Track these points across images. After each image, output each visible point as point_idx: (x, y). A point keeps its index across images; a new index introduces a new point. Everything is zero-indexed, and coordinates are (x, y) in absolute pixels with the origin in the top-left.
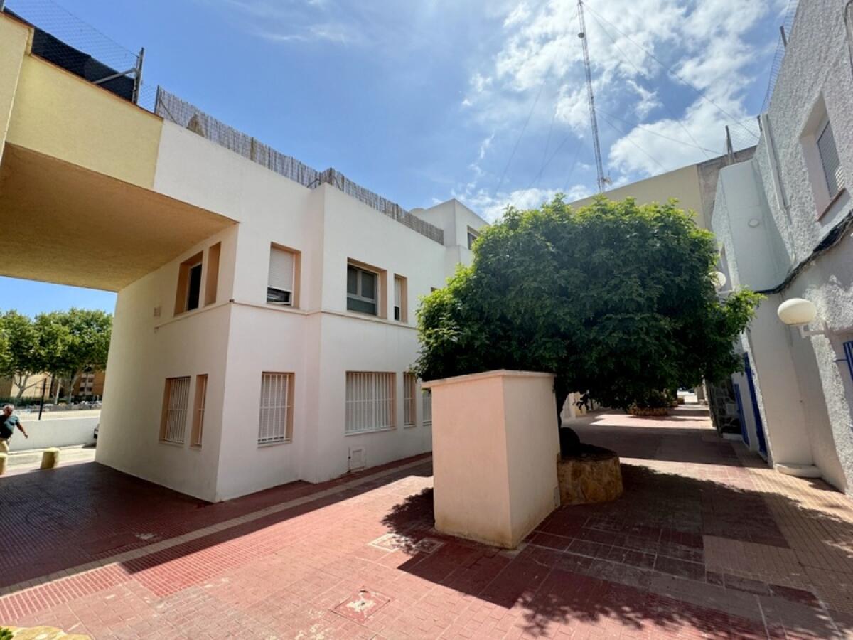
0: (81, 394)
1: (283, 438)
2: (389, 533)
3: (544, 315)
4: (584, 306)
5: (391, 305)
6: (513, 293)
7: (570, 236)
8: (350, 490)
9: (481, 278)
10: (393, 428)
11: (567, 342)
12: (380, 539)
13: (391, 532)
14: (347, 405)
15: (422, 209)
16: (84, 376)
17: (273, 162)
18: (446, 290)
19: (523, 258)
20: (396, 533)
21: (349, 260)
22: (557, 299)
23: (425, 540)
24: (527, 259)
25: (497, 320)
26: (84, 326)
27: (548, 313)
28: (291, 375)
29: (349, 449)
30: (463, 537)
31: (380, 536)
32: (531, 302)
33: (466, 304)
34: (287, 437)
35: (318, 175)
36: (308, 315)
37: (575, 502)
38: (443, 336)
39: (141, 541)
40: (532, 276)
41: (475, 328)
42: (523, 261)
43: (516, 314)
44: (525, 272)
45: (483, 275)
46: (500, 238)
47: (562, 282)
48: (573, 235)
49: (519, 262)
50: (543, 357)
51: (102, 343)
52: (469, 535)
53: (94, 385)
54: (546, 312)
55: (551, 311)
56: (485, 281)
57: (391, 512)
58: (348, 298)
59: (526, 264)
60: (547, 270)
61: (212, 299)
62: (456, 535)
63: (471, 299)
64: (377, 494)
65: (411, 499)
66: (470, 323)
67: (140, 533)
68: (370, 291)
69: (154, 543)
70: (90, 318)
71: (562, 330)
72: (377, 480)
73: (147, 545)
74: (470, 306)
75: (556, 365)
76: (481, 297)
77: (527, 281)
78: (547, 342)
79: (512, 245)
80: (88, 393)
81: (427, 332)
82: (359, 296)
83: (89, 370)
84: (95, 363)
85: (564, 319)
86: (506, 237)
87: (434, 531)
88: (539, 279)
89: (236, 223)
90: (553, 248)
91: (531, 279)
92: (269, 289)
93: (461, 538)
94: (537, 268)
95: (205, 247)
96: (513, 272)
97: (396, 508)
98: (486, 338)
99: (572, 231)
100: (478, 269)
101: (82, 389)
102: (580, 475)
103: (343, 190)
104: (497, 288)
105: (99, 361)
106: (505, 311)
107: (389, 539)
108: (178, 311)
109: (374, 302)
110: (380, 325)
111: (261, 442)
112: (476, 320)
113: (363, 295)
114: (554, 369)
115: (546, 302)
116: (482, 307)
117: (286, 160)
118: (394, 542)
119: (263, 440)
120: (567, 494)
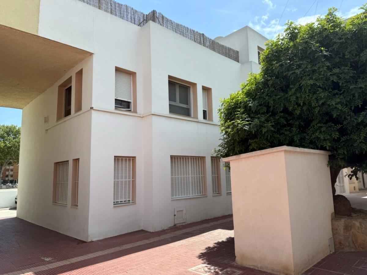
0: (7, 179)
1: (129, 201)
2: (203, 264)
3: (319, 106)
4: (354, 96)
5: (201, 108)
6: (293, 90)
7: (341, 41)
8: (176, 237)
9: (268, 80)
10: (205, 196)
11: (339, 126)
12: (196, 267)
13: (205, 263)
14: (172, 179)
15: (222, 37)
16: (8, 167)
17: (114, 10)
18: (240, 92)
19: (301, 62)
20: (208, 264)
21: (170, 77)
22: (330, 92)
23: (229, 269)
24: (305, 62)
25: (281, 112)
26: (5, 135)
27: (323, 104)
28: (134, 158)
29: (175, 209)
30: (257, 269)
31: (196, 265)
32: (309, 96)
33: (256, 102)
34: (132, 201)
35: (145, 16)
36: (143, 117)
37: (347, 249)
38: (238, 126)
39: (45, 261)
40: (309, 75)
41: (263, 119)
42: (302, 64)
43: (296, 106)
44: (303, 73)
45: (269, 78)
46: (282, 49)
47: (335, 79)
48: (344, 40)
49: (298, 65)
50: (318, 138)
51: (16, 146)
52: (261, 267)
53: (14, 173)
54: (321, 102)
55: (325, 102)
56: (270, 83)
57: (205, 251)
58: (170, 105)
59: (303, 67)
60: (321, 70)
61: (79, 108)
62: (252, 267)
63: (259, 97)
64: (194, 239)
65: (218, 243)
66: (259, 116)
67: (44, 257)
68: (186, 99)
69: (52, 263)
70: (8, 130)
71: (335, 116)
72: (194, 231)
73: (48, 264)
74: (258, 103)
75: (329, 144)
76: (267, 95)
77: (304, 80)
78: (321, 127)
79: (292, 53)
80: (11, 179)
81: (227, 124)
82: (177, 104)
83: (10, 164)
84: (13, 159)
85: (336, 108)
86: (288, 47)
87: (235, 264)
88: (314, 78)
89: (91, 54)
90: (326, 51)
91: (308, 78)
92: (116, 100)
93: (255, 269)
94: (313, 68)
95: (73, 73)
96: (292, 73)
97: (208, 249)
98: (272, 126)
99: (343, 37)
100: (265, 75)
101: (7, 176)
102: (351, 230)
103: (163, 26)
104: (280, 88)
105: (15, 157)
106: (287, 104)
107: (203, 267)
108: (59, 118)
109: (189, 108)
110: (193, 123)
111: (115, 203)
112: (263, 113)
113: (180, 102)
114: (328, 148)
115: (320, 95)
116: (268, 103)
117: (123, 7)
118: (206, 269)
119: (116, 202)
120: (340, 243)
